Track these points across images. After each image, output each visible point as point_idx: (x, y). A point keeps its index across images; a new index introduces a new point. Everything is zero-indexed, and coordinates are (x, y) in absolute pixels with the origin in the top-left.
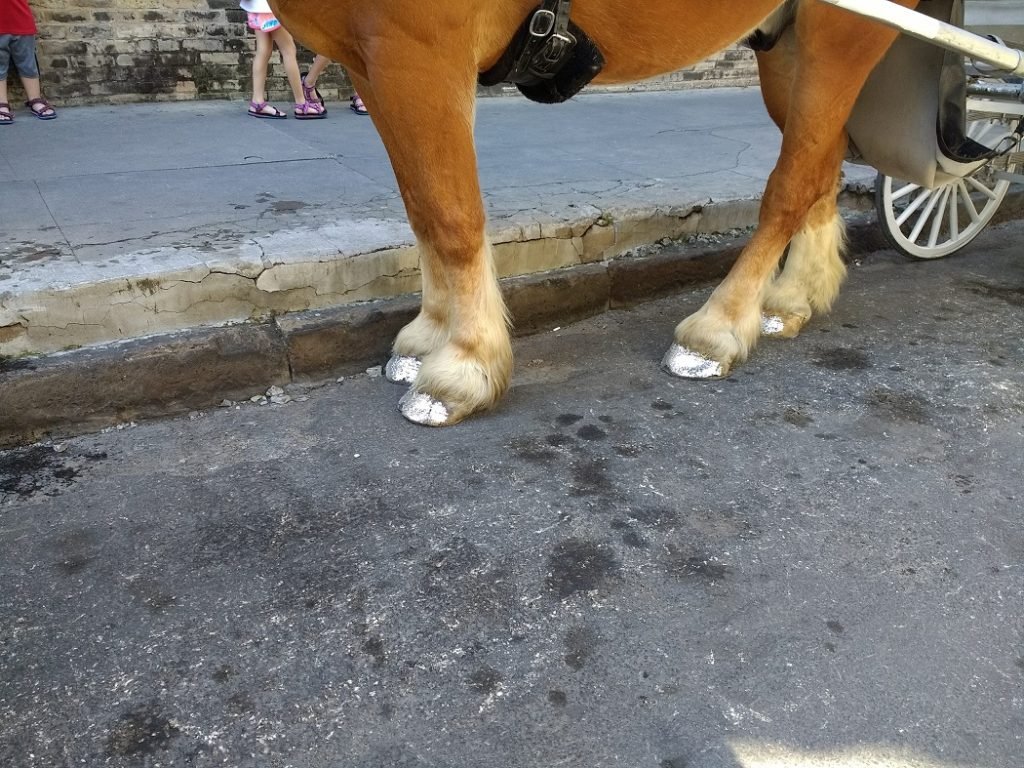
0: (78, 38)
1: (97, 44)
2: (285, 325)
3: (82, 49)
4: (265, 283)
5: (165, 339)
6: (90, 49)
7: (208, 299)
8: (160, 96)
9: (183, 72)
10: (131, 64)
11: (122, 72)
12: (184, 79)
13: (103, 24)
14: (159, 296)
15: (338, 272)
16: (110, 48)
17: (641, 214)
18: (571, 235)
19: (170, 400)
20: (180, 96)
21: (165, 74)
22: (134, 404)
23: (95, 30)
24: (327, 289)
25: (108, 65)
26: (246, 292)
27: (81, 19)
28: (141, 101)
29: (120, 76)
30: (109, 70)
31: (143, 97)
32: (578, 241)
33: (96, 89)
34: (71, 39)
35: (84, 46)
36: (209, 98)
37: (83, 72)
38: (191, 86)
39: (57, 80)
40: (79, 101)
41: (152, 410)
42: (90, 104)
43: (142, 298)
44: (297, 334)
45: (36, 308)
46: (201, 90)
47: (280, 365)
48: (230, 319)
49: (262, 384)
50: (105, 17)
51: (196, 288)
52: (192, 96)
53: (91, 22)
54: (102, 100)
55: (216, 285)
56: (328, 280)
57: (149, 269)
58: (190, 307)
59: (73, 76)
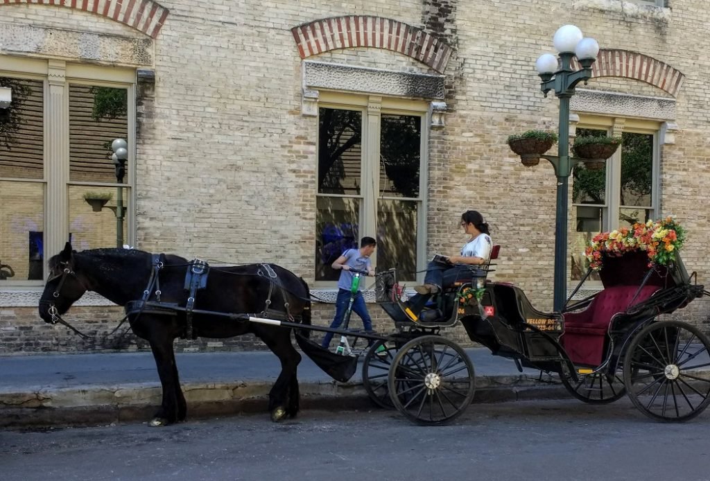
0: (94, 329)
1: (101, 331)
2: (119, 406)
3: (95, 333)
4: (117, 394)
5: (86, 407)
6: (98, 333)
7: (99, 397)
8: (122, 350)
9: (133, 341)
10: (113, 338)
11: (109, 341)
12: (133, 344)
13: (105, 324)
14: (87, 395)
15: (139, 393)
16: (106, 332)
17: (259, 384)
18: (228, 388)
19: (82, 422)
20: (130, 350)
21: (125, 342)
22: (73, 422)
23: (101, 326)
24: (136, 398)
25: (104, 339)
26: (111, 396)
27: (97, 322)
28: (114, 352)
29: (107, 343)
30: (104, 340)
31: (115, 350)
32: (230, 391)
33: (97, 347)
34: (92, 329)
35: (96, 331)
36: (142, 351)
37: (94, 340)
38: (135, 347)
39: (83, 344)
40: (90, 352)
41: (77, 425)
42: (94, 353)
43: (81, 395)
44: (122, 409)
45: (55, 395)
46: (140, 348)
47: (116, 417)
48: (104, 404)
49: (109, 422)
50: (106, 321)
51: (97, 394)
52: (135, 350)
53: (100, 323)
54: (99, 351)
55: (102, 394)
56: (136, 395)
57: (85, 388)
58: (94, 399)
59: (90, 343)
